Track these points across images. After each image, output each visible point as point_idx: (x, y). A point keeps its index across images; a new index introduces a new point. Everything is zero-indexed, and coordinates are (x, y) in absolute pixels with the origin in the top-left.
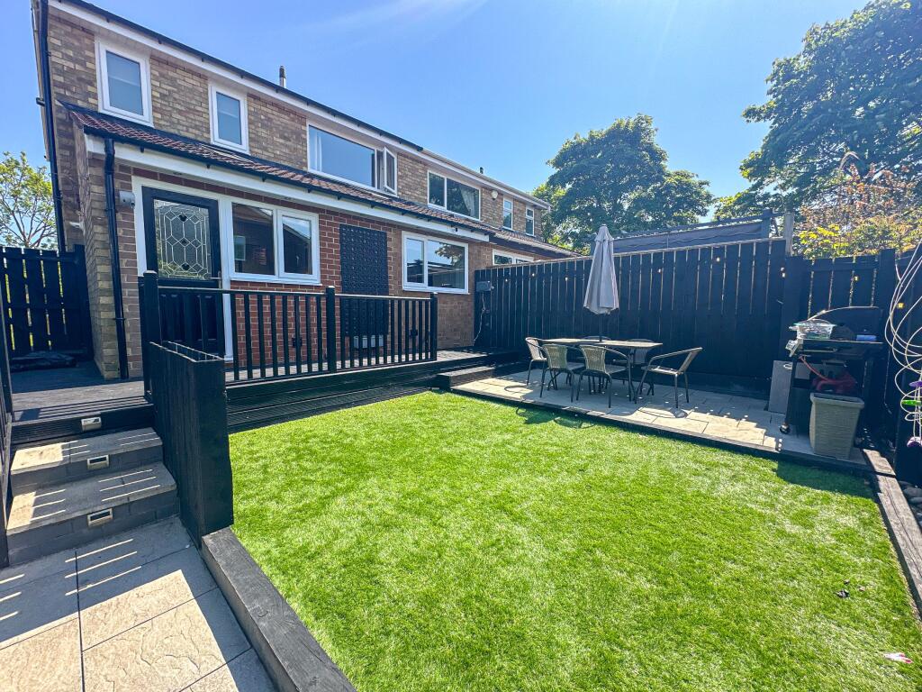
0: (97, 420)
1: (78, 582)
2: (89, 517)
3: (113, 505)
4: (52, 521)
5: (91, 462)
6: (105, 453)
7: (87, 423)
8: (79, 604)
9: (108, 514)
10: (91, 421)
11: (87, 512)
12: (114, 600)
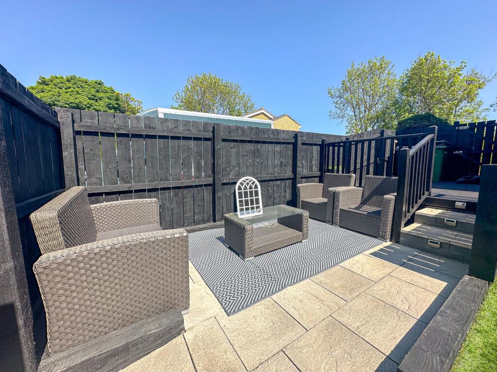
0: (463, 204)
1: (410, 260)
2: (429, 240)
3: (442, 241)
4: (416, 235)
5: (447, 220)
6: (455, 219)
7: (459, 204)
8: (403, 265)
9: (437, 243)
10: (460, 204)
11: (429, 238)
12: (412, 271)
